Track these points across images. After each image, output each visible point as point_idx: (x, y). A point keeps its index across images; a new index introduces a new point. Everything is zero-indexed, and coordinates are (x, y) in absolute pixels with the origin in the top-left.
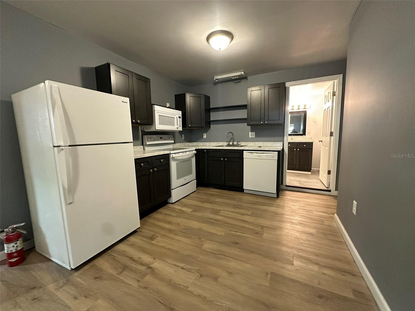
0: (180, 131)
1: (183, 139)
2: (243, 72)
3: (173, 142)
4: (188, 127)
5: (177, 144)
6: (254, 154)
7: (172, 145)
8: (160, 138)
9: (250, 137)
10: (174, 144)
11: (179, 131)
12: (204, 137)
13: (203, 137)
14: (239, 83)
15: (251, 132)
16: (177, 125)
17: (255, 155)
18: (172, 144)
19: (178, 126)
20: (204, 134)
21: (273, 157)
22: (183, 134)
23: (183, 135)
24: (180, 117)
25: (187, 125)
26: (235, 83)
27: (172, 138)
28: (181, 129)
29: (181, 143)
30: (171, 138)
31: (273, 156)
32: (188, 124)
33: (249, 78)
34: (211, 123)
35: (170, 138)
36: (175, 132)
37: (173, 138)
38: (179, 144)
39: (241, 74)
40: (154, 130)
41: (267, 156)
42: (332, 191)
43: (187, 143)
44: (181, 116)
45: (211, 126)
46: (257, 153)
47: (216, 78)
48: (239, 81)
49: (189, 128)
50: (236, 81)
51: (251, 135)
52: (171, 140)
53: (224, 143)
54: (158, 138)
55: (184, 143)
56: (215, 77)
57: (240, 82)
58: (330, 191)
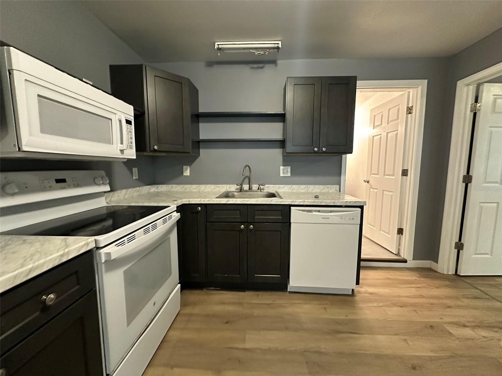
0: (129, 160)
1: (134, 179)
2: (280, 42)
3: (108, 188)
4: (151, 151)
5: (120, 191)
6: (314, 213)
7: (104, 198)
8: (55, 182)
9: (281, 175)
10: (112, 194)
11: (125, 160)
12: (185, 174)
13: (182, 173)
14: (261, 70)
15: (284, 166)
16: (122, 143)
17: (317, 215)
18: (104, 196)
19: (124, 147)
20: (185, 167)
21: (353, 219)
22: (135, 167)
23: (135, 170)
24: (129, 122)
25: (148, 146)
26: (252, 68)
27: (102, 178)
28: (131, 154)
29: (130, 190)
30: (100, 178)
31: (351, 218)
32: (152, 144)
33: (279, 62)
34: (200, 146)
35: (96, 181)
36: (113, 161)
37: (107, 178)
38: (124, 191)
39: (276, 45)
40: (13, 152)
41: (341, 217)
42: (408, 261)
43: (145, 187)
44: (133, 118)
45: (202, 151)
46: (319, 211)
47: (220, 46)
48: (261, 65)
49: (152, 154)
50: (255, 66)
51: (284, 171)
52: (99, 185)
53: (230, 188)
54: (46, 182)
55: (138, 188)
56: (216, 43)
57: (262, 68)
58: (405, 261)
